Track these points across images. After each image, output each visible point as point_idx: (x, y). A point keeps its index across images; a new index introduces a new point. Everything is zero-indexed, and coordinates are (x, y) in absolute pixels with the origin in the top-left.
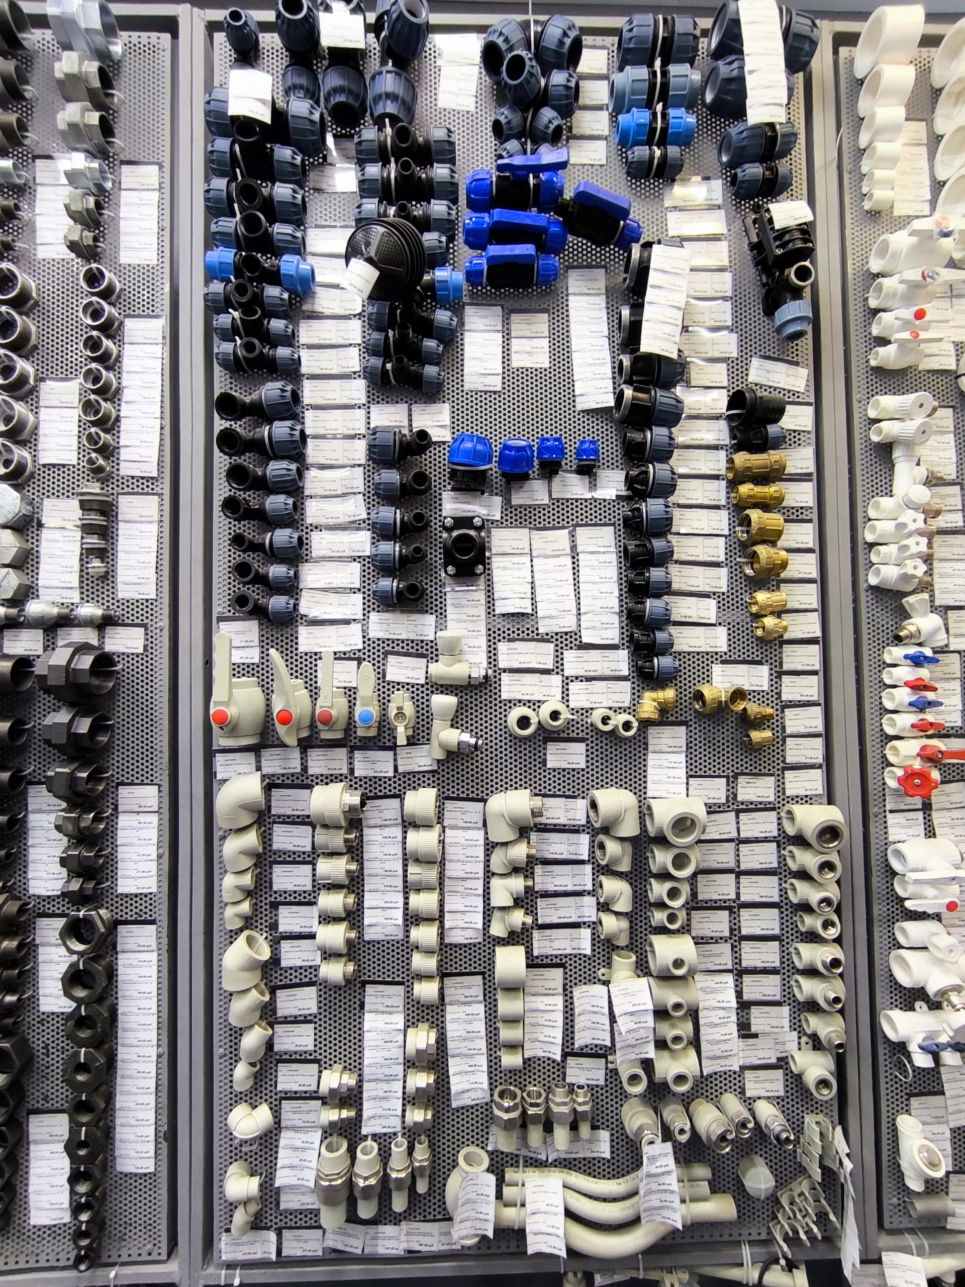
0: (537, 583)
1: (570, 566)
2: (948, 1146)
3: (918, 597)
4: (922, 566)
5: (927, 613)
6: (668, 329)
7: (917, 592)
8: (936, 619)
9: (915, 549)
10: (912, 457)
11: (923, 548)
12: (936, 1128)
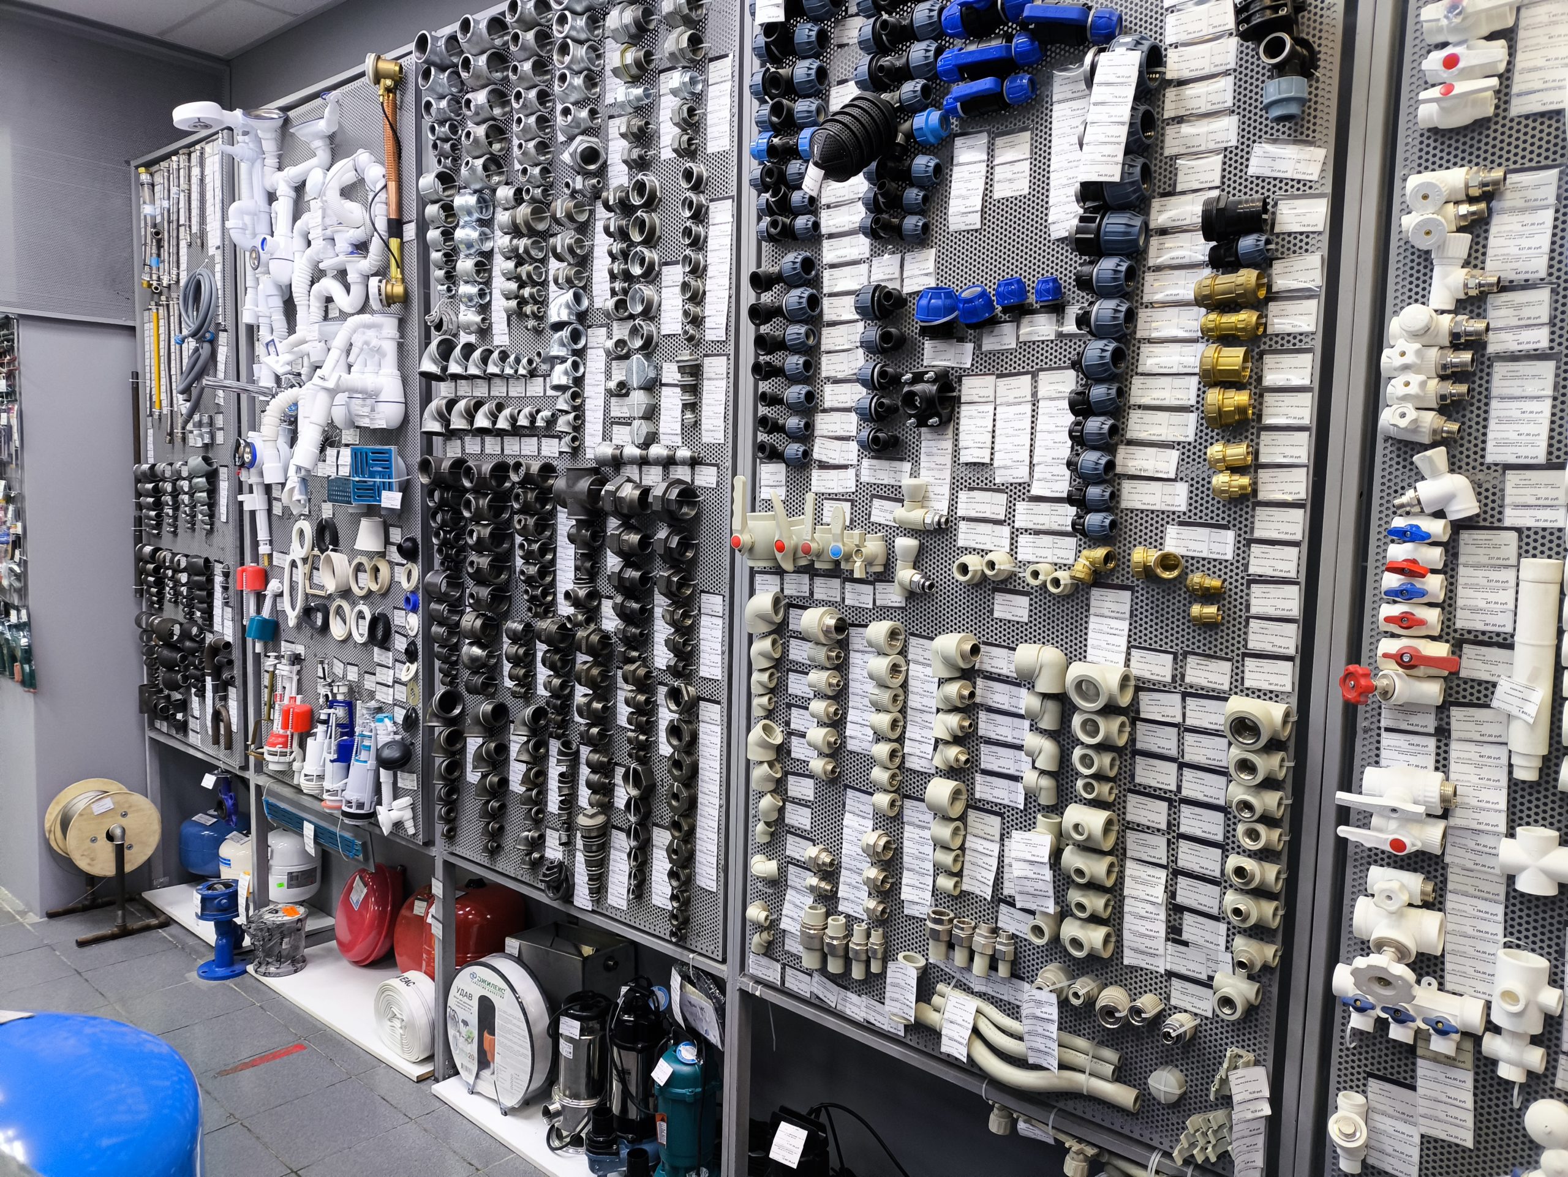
0: (997, 433)
1: (1029, 413)
2: (1415, 1153)
3: (1429, 453)
4: (1412, 414)
5: (1436, 474)
6: (1108, 150)
7: (1434, 445)
8: (1459, 483)
9: (1401, 391)
10: (1448, 261)
11: (1414, 389)
12: (1401, 1126)
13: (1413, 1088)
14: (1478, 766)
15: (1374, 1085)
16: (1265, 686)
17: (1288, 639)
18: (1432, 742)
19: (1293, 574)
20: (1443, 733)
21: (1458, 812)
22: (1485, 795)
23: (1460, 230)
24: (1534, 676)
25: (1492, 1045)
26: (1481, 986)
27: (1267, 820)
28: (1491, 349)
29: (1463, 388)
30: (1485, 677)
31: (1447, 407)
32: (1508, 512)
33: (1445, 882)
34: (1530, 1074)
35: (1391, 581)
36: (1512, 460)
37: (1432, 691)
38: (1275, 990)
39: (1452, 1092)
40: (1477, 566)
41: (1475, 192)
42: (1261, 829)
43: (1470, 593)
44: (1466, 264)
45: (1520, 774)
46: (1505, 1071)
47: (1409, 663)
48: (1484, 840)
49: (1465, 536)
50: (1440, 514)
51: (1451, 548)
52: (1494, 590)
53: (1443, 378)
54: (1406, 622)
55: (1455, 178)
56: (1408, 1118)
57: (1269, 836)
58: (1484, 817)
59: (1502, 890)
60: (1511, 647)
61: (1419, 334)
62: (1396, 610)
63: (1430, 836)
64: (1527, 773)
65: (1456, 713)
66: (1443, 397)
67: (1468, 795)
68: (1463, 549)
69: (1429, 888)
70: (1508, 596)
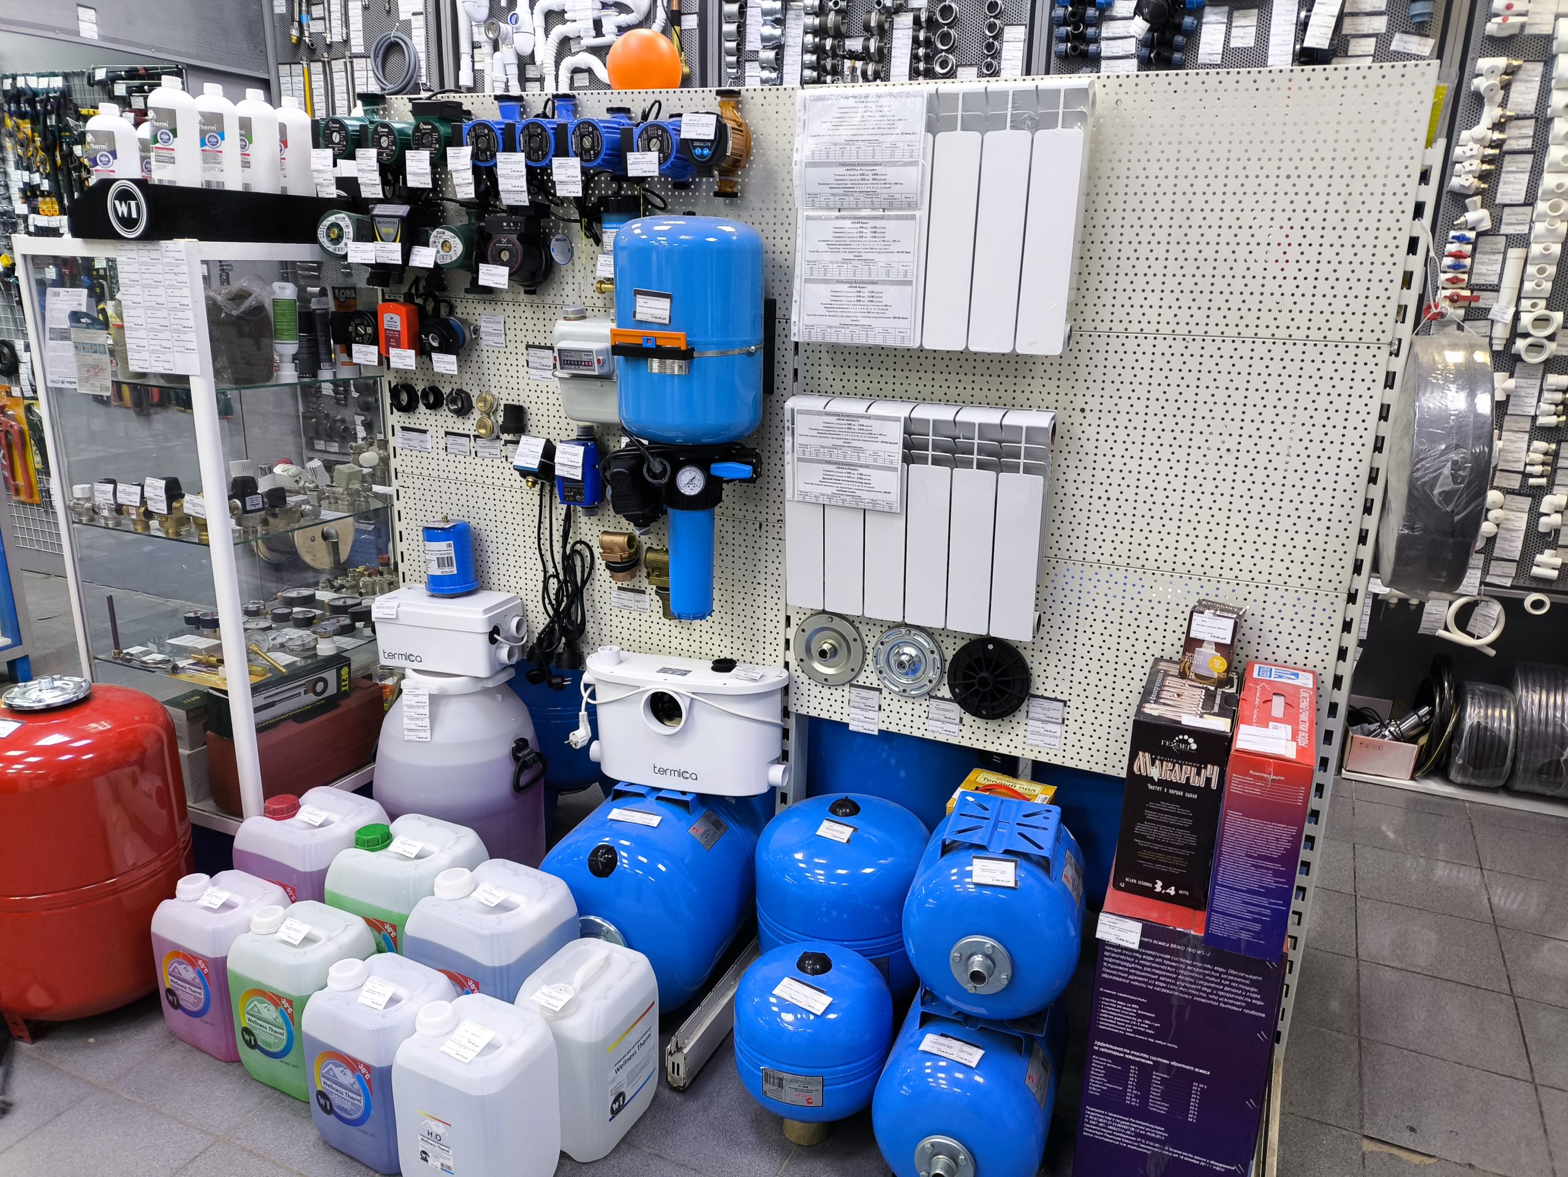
3: (1474, 198)
4: (1470, 180)
5: (1475, 209)
6: (1324, 30)
7: (1475, 195)
8: (1484, 213)
9: (1468, 168)
10: (1492, 103)
11: (1473, 168)
23: (1501, 88)
24: (1509, 303)
28: (1506, 148)
29: (1492, 167)
30: (1484, 306)
31: (1484, 176)
32: (1503, 227)
35: (1448, 261)
36: (1508, 202)
37: (1461, 313)
40: (1485, 253)
41: (1510, 70)
43: (1481, 266)
44: (1499, 106)
45: (1496, 348)
47: (1452, 300)
49: (1482, 239)
50: (1473, 229)
51: (1475, 244)
52: (1492, 264)
53: (1484, 162)
54: (1454, 281)
55: (1502, 62)
60: (1498, 291)
61: (1477, 141)
62: (1449, 276)
64: (1499, 347)
65: (1468, 324)
66: (1483, 171)
68: (1480, 246)
70: (1498, 267)
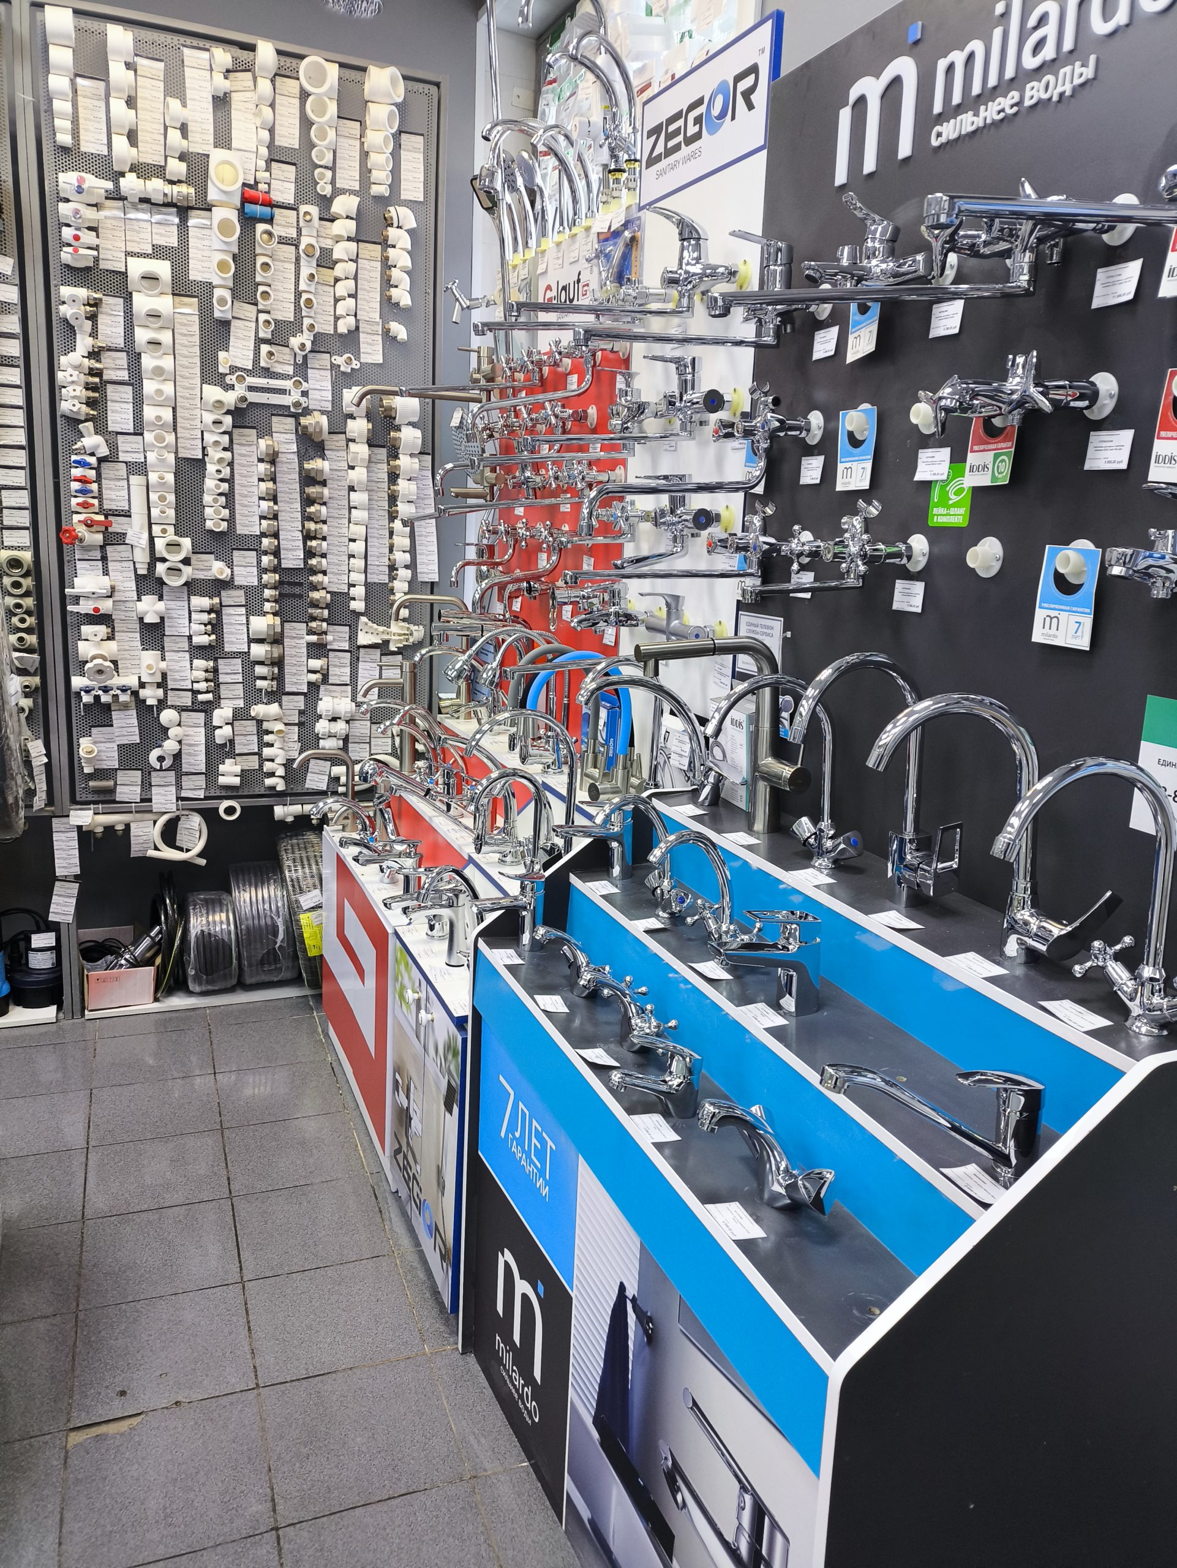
2: (116, 755)
3: (86, 424)
4: (78, 405)
5: (90, 435)
7: (86, 421)
8: (99, 439)
9: (73, 394)
10: (83, 332)
11: (77, 393)
12: (108, 745)
13: (112, 726)
14: (121, 572)
15: (94, 730)
16: (16, 544)
17: (24, 518)
18: (100, 563)
19: (23, 484)
20: (104, 559)
21: (116, 594)
22: (127, 584)
23: (87, 318)
24: (142, 528)
25: (143, 693)
26: (134, 671)
27: (29, 613)
28: (105, 377)
29: (97, 395)
30: (120, 531)
31: (91, 403)
32: (120, 454)
33: (113, 628)
34: (159, 701)
35: (75, 486)
36: (120, 430)
37: (99, 537)
38: (40, 701)
39: (128, 721)
40: (110, 479)
41: (92, 302)
42: (26, 616)
43: (109, 492)
44: (90, 335)
45: (140, 572)
46: (149, 702)
47: (89, 524)
48: (129, 605)
49: (103, 465)
50: (92, 454)
51: (98, 470)
52: (119, 490)
53: (87, 389)
54: (85, 505)
55: (82, 293)
56: (111, 741)
57: (31, 621)
58: (128, 594)
59: (138, 626)
60: (130, 516)
61: (77, 367)
62: (80, 500)
63: (106, 606)
64: (142, 571)
65: (109, 548)
66: (89, 398)
67: (119, 586)
68: (103, 471)
69: (109, 630)
70: (126, 493)
